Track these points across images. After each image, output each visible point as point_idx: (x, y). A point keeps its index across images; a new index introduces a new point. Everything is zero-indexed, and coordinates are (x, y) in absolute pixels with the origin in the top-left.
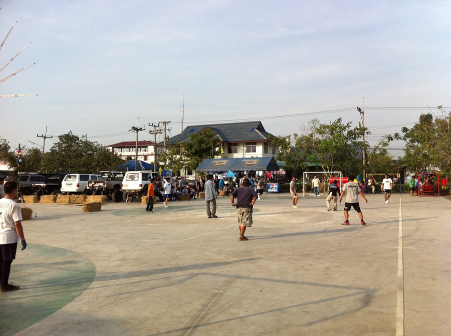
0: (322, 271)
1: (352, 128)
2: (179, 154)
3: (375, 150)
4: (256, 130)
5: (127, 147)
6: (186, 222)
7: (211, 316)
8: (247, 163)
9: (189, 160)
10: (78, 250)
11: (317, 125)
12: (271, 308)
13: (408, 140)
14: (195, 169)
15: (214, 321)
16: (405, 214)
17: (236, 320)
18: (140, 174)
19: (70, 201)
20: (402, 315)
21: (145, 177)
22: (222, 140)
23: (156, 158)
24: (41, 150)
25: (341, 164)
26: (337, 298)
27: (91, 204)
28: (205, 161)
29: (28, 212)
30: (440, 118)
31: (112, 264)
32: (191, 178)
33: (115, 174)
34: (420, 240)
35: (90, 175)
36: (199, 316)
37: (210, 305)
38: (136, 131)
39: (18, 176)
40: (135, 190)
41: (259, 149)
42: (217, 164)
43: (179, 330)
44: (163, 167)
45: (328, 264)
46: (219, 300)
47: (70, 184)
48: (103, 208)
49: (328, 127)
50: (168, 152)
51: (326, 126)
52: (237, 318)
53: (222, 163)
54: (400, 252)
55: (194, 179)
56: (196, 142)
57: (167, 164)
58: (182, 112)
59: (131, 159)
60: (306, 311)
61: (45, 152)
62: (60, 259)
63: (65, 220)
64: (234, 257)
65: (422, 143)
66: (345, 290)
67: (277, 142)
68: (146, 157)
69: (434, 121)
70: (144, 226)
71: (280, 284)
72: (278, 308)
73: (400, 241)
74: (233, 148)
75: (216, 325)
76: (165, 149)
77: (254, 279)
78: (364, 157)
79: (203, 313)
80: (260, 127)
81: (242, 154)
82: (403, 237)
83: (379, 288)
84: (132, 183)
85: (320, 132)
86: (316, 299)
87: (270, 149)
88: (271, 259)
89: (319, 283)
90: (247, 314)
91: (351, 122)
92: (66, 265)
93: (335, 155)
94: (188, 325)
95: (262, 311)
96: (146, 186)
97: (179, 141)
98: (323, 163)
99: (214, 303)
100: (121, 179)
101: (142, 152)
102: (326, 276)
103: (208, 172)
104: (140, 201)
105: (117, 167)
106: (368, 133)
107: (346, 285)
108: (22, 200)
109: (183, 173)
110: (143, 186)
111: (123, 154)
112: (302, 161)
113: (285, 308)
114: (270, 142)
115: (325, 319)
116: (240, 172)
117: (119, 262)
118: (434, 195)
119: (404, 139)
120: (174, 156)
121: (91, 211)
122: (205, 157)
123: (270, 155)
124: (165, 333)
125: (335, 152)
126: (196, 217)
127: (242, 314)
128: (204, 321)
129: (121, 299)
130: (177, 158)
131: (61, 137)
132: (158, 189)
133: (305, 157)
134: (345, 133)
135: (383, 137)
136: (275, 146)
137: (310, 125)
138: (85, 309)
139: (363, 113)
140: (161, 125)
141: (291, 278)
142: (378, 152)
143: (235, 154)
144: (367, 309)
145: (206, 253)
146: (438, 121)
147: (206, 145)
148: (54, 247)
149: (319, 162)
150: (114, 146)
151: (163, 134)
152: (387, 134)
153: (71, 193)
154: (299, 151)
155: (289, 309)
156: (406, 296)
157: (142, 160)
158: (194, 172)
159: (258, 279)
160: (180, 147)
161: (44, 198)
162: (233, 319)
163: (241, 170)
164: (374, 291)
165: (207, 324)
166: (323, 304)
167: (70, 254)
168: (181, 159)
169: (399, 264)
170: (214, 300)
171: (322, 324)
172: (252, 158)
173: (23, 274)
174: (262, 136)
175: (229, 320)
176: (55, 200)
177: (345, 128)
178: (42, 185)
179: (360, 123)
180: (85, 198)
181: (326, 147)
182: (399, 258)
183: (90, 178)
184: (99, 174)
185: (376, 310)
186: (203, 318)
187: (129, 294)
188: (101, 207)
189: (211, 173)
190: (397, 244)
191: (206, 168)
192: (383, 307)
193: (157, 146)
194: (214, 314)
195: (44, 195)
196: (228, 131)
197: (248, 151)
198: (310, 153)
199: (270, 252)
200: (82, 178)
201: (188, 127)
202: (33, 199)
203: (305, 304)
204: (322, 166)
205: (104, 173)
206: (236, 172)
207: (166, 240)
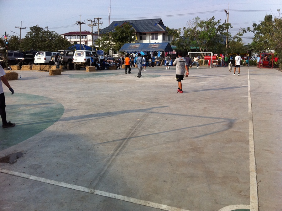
0: (202, 109)
1: (221, 24)
2: (108, 40)
3: (234, 38)
4: (158, 24)
5: (74, 36)
6: (116, 82)
7: (138, 133)
8: (152, 46)
9: (114, 44)
10: (51, 97)
11: (198, 21)
12: (173, 129)
13: (256, 32)
14: (119, 50)
15: (140, 135)
16: (252, 78)
17: (154, 135)
18: (84, 52)
19: (40, 69)
20: (253, 134)
21: (87, 54)
22: (136, 31)
23: (93, 42)
24: (19, 37)
25: (212, 47)
26: (212, 124)
27: (54, 70)
28: (125, 45)
29: (15, 75)
30: (278, 18)
31: (73, 105)
32: (116, 56)
33: (68, 52)
34: (261, 93)
35: (52, 52)
36: (130, 133)
37: (137, 127)
38: (79, 24)
39: (6, 53)
40: (82, 63)
41: (160, 37)
42: (133, 47)
43: (119, 140)
44: (97, 48)
45: (206, 106)
46: (142, 125)
47: (40, 58)
48: (62, 73)
49: (205, 22)
50: (101, 39)
51: (204, 22)
52: (154, 134)
53: (136, 46)
54: (249, 99)
55: (118, 57)
56: (119, 32)
57: (100, 46)
58: (109, 12)
59: (76, 43)
60: (194, 130)
61: (22, 38)
62: (40, 101)
63: (39, 80)
64: (148, 101)
65: (264, 34)
66: (217, 119)
67: (172, 33)
68: (86, 42)
69: (273, 20)
70: (90, 84)
71: (177, 116)
72: (177, 129)
73: (249, 93)
74: (143, 36)
75: (142, 137)
76: (99, 37)
77: (161, 113)
78: (227, 43)
79: (133, 131)
80: (161, 23)
81: (149, 40)
82: (251, 91)
83: (237, 118)
84: (79, 58)
85: (200, 26)
86: (200, 124)
87: (167, 37)
88: (171, 103)
89: (200, 115)
90: (159, 132)
91: (220, 20)
92: (45, 105)
93: (209, 41)
94: (125, 138)
95: (168, 130)
96: (88, 60)
97: (108, 31)
98: (200, 47)
99: (139, 126)
100: (73, 56)
101: (83, 39)
102: (205, 112)
103: (127, 52)
104: (85, 69)
105: (68, 48)
106: (231, 27)
107: (218, 117)
108: (10, 68)
109: (111, 52)
110: (86, 60)
111: (72, 40)
112: (187, 45)
113: (181, 129)
114: (167, 33)
115: (206, 135)
116: (148, 52)
117: (77, 104)
118: (269, 68)
119: (253, 31)
120: (105, 41)
121: (55, 75)
122: (125, 42)
123: (167, 41)
124: (111, 141)
125: (209, 39)
126: (121, 79)
127: (156, 132)
128: (134, 135)
129: (82, 123)
130: (107, 42)
131: (31, 28)
132: (96, 62)
133: (190, 43)
134: (217, 27)
135: (240, 30)
136: (170, 36)
137: (194, 21)
138: (61, 129)
139: (228, 14)
140: (96, 20)
141: (184, 113)
142: (236, 40)
143: (144, 41)
144: (231, 130)
145: (130, 99)
146: (276, 20)
147: (125, 34)
148: (35, 95)
149: (198, 46)
150: (65, 35)
151: (97, 27)
152: (243, 28)
153: (41, 64)
154: (185, 39)
155: (184, 129)
156: (254, 123)
157: (84, 44)
158: (118, 52)
159: (164, 113)
160: (108, 35)
161: (24, 67)
162: (151, 134)
163: (149, 51)
164: (234, 120)
165: (136, 137)
166: (204, 127)
167: (47, 99)
168: (109, 43)
169: (249, 106)
170: (138, 125)
171: (205, 137)
172: (155, 43)
173: (19, 110)
174: (162, 28)
175: (149, 135)
176: (31, 68)
177: (216, 24)
178: (22, 59)
179: (226, 20)
180: (50, 67)
181: (203, 36)
182: (249, 103)
183: (52, 55)
184: (58, 52)
185: (237, 130)
186: (133, 134)
187: (87, 121)
188: (61, 73)
189: (129, 53)
190: (247, 94)
191: (126, 50)
192: (241, 129)
193: (93, 34)
194: (140, 132)
195: (24, 65)
196: (140, 25)
197: (153, 39)
198: (193, 40)
199: (170, 99)
200: (47, 54)
201: (113, 22)
202: (17, 67)
203: (194, 127)
204: (200, 49)
205: (60, 52)
206: (146, 52)
207: (105, 92)
